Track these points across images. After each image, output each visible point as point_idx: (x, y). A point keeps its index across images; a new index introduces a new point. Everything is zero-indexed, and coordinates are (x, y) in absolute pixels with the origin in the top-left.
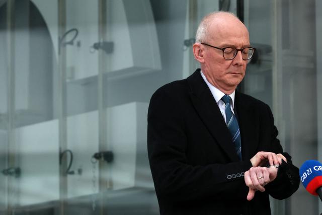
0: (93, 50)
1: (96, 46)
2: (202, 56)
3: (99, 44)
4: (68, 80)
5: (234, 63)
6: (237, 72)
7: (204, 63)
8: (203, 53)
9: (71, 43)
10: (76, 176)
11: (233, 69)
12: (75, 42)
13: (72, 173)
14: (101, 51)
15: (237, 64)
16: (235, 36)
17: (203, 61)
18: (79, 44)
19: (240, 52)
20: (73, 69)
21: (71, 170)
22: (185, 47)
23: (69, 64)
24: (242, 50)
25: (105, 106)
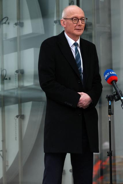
0: (15, 26)
1: (16, 24)
2: (64, 24)
3: (17, 23)
4: (4, 39)
5: (78, 25)
6: (80, 29)
7: (66, 27)
8: (65, 23)
9: (5, 23)
10: (8, 80)
11: (78, 27)
12: (7, 23)
13: (6, 79)
14: (18, 26)
15: (79, 25)
16: (77, 13)
17: (65, 26)
18: (9, 23)
19: (80, 20)
20: (6, 35)
21: (6, 78)
22: (54, 24)
23: (4, 32)
24: (81, 19)
25: (20, 50)
